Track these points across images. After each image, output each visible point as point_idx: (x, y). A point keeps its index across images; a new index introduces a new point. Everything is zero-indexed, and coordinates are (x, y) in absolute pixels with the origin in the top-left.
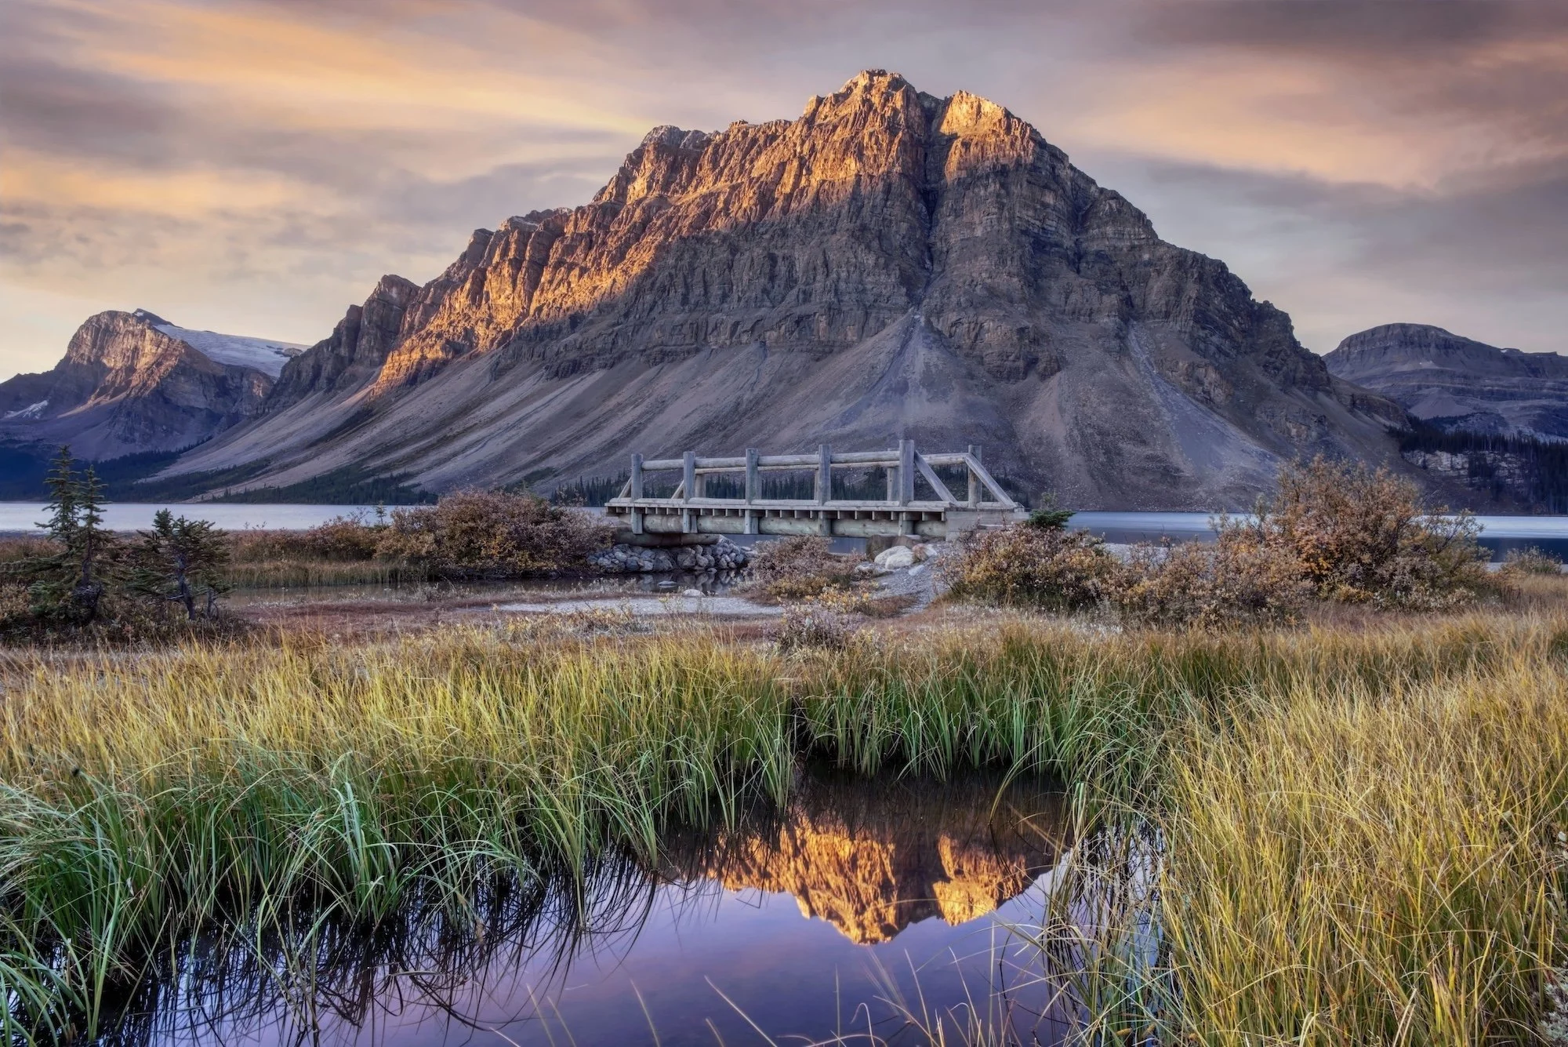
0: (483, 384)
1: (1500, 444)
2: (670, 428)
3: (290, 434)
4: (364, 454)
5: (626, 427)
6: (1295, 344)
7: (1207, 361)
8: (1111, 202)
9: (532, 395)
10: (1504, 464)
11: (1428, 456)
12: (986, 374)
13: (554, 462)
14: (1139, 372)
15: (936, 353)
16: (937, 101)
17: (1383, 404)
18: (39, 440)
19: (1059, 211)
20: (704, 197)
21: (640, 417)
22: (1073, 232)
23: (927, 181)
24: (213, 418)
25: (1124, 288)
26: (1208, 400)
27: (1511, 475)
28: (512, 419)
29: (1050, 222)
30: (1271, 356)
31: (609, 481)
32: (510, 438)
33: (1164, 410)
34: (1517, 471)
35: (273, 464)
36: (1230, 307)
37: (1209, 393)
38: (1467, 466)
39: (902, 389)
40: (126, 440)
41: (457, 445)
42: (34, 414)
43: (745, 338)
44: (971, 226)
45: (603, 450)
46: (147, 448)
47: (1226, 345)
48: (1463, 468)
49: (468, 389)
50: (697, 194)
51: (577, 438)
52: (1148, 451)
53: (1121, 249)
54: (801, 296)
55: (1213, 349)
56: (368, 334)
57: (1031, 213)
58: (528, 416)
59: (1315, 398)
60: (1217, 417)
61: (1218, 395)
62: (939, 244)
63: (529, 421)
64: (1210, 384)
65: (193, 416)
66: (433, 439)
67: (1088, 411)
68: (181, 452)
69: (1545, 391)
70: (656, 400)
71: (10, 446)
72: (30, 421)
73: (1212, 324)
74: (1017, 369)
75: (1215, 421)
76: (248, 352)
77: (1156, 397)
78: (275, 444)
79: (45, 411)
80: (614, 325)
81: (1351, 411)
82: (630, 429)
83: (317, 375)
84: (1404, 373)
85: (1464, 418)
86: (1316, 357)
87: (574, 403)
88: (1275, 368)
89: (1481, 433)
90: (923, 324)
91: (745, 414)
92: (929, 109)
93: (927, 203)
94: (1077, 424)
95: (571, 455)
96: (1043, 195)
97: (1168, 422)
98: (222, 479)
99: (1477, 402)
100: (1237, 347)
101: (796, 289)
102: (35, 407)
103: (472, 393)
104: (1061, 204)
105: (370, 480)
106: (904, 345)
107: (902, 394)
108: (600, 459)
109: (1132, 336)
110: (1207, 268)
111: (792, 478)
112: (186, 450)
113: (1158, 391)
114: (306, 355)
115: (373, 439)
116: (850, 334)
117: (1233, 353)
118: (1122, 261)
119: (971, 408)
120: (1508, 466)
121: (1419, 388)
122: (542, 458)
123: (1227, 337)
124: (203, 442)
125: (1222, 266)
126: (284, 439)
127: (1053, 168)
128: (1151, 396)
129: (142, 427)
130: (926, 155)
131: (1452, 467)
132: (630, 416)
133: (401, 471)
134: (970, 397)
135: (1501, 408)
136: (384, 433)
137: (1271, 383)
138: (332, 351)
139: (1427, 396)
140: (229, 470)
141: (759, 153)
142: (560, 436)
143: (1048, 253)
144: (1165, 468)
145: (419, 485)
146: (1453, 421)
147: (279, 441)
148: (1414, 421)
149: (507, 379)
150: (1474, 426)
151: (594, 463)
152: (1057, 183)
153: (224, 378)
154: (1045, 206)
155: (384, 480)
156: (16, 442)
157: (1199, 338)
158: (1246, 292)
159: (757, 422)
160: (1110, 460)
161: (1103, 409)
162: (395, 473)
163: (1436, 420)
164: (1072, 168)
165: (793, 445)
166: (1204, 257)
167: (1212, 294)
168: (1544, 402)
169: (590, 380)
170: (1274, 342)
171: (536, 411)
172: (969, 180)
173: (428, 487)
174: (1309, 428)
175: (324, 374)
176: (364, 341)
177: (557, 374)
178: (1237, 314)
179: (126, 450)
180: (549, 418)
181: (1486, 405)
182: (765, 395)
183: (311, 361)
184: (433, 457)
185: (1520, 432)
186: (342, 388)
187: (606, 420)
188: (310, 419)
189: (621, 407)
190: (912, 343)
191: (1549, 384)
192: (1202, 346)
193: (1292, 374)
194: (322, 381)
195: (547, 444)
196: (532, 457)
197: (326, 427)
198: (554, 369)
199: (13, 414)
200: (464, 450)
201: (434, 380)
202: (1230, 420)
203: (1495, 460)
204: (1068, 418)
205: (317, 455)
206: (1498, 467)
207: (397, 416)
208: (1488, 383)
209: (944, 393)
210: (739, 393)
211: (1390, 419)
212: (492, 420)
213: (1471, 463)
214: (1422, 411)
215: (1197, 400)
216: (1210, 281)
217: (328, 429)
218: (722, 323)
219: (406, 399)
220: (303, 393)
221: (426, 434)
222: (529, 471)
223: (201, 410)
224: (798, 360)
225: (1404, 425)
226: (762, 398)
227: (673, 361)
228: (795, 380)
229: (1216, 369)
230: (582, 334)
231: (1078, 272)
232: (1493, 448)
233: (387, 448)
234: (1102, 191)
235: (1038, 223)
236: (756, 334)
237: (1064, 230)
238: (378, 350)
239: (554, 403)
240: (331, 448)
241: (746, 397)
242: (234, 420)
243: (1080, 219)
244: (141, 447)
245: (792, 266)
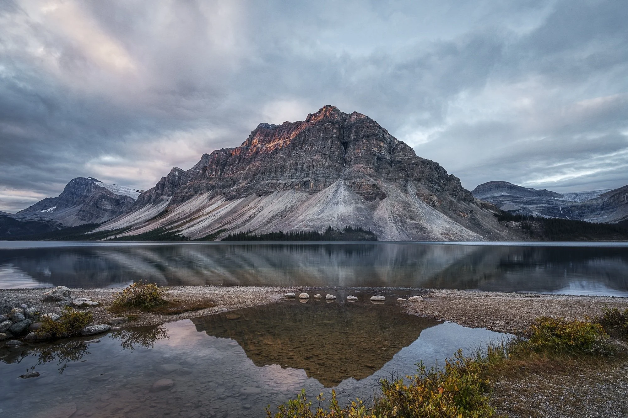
0: (205, 202)
1: (531, 218)
2: (264, 216)
3: (140, 218)
4: (164, 224)
5: (250, 216)
6: (462, 188)
7: (433, 194)
8: (401, 145)
9: (221, 206)
10: (533, 225)
11: (508, 223)
12: (363, 199)
13: (227, 227)
14: (411, 197)
15: (347, 192)
16: (347, 115)
17: (492, 206)
18: (51, 220)
19: (385, 148)
20: (275, 145)
21: (255, 213)
22: (389, 154)
23: (344, 140)
24: (113, 212)
25: (406, 171)
26: (434, 206)
27: (536, 228)
28: (214, 213)
29: (382, 152)
30: (454, 192)
31: (244, 233)
32: (213, 219)
33: (420, 209)
34: (538, 227)
35: (133, 228)
36: (440, 177)
37: (434, 203)
38: (521, 226)
39: (337, 203)
40: (82, 220)
41: (196, 221)
42: (51, 211)
43: (288, 188)
44: (358, 153)
45: (243, 223)
46: (90, 222)
47: (439, 189)
48: (520, 226)
49: (200, 204)
50: (273, 144)
51: (235, 219)
52: (415, 222)
53: (405, 160)
54: (305, 175)
55: (435, 190)
56: (168, 186)
57: (376, 149)
58: (219, 212)
59: (469, 205)
60: (437, 211)
61: (437, 204)
62: (348, 159)
63: (220, 214)
64: (435, 201)
65: (107, 212)
66: (187, 220)
67: (395, 209)
68: (101, 224)
69: (543, 202)
70: (260, 207)
71: (41, 222)
72: (49, 213)
73: (434, 182)
74: (373, 197)
75: (436, 212)
76: (127, 191)
77: (417, 205)
78: (134, 221)
79: (55, 210)
80: (247, 184)
81: (481, 209)
82: (252, 216)
83: (150, 199)
84: (497, 196)
85: (518, 210)
86: (469, 192)
87: (234, 208)
88: (455, 195)
89: (525, 215)
90: (343, 183)
91: (288, 211)
92: (345, 117)
93: (344, 146)
94: (392, 214)
95: (233, 225)
96: (380, 143)
97: (421, 213)
98: (115, 232)
99: (522, 205)
100: (443, 189)
101: (304, 173)
102: (52, 209)
103: (202, 205)
104: (386, 146)
105: (166, 233)
106: (337, 190)
107: (337, 205)
108: (241, 226)
109: (409, 186)
110: (433, 165)
111: (302, 231)
112: (103, 223)
113: (418, 203)
114: (146, 193)
115: (168, 220)
116: (320, 186)
117: (441, 191)
118: (405, 163)
119: (358, 209)
120: (535, 225)
121: (503, 201)
122: (223, 226)
123: (439, 186)
124: (109, 220)
125: (437, 164)
126: (137, 219)
127: (383, 135)
128: (416, 205)
129: (88, 215)
130: (344, 132)
131: (516, 226)
132: (252, 212)
133: (176, 230)
134: (358, 206)
135: (529, 207)
136: (172, 217)
137: (454, 200)
138: (156, 191)
139: (505, 204)
140: (117, 229)
141: (292, 131)
142: (229, 219)
143: (382, 161)
144: (421, 227)
145: (182, 234)
146: (514, 211)
147: (136, 220)
148: (502, 211)
149: (213, 201)
150: (522, 213)
151: (240, 227)
152: (385, 139)
153: (118, 200)
154: (381, 147)
155: (170, 233)
156: (43, 220)
157: (431, 186)
158: (445, 172)
159: (291, 214)
160: (403, 225)
161: (400, 209)
162: (174, 230)
163: (509, 211)
164: (389, 134)
165: (303, 221)
166: (431, 161)
167: (434, 173)
168: (543, 205)
169: (240, 201)
170: (455, 187)
171: (222, 211)
172: (357, 139)
173: (186, 235)
174: (467, 214)
175: (152, 198)
176: (166, 188)
177: (229, 199)
178: (442, 179)
179: (83, 223)
180: (226, 213)
181: (525, 206)
182: (294, 206)
183: (148, 194)
184: (187, 225)
185: (537, 215)
186: (158, 203)
187: (244, 213)
188: (147, 213)
189: (249, 210)
190: (340, 189)
191: (545, 199)
192: (431, 189)
193: (461, 197)
194: (152, 200)
195: (225, 221)
196: (220, 225)
197: (152, 216)
198: (228, 198)
199: (43, 211)
200: (198, 223)
201: (189, 201)
202: (441, 212)
203: (530, 224)
204: (389, 212)
205: (148, 225)
206: (532, 226)
207: (176, 213)
208: (525, 199)
209: (350, 205)
210: (286, 205)
211: (494, 211)
212: (208, 214)
213: (522, 224)
214: (505, 208)
215: (430, 206)
216: (433, 168)
217: (153, 216)
218: (281, 183)
219: (180, 207)
220: (144, 205)
221: (186, 218)
222: (219, 229)
223: (110, 210)
224: (305, 195)
225: (499, 213)
226: (293, 207)
227: (265, 195)
228: (304, 201)
229: (436, 196)
230: (237, 186)
231: (391, 167)
232: (530, 220)
233: (172, 223)
234: (399, 141)
235: (378, 152)
236: (292, 187)
237: (387, 154)
238: (171, 191)
239: (227, 208)
240: (154, 222)
241: (288, 206)
242: (121, 213)
243: (392, 150)
244: (88, 222)
245: (303, 166)
